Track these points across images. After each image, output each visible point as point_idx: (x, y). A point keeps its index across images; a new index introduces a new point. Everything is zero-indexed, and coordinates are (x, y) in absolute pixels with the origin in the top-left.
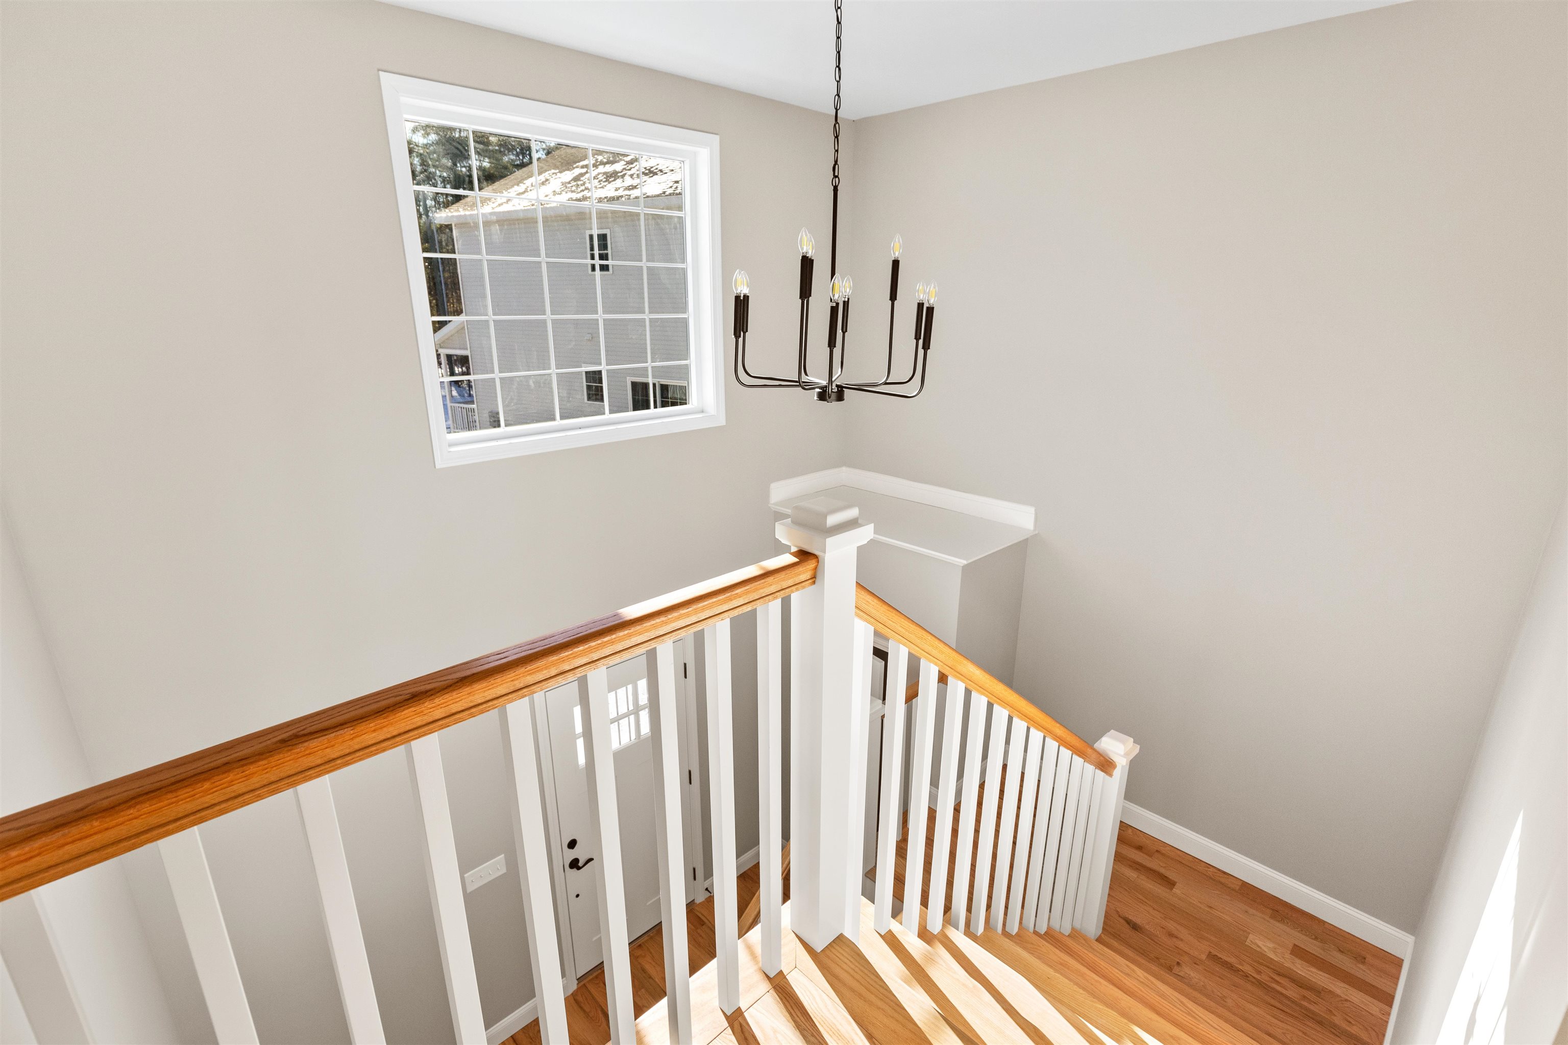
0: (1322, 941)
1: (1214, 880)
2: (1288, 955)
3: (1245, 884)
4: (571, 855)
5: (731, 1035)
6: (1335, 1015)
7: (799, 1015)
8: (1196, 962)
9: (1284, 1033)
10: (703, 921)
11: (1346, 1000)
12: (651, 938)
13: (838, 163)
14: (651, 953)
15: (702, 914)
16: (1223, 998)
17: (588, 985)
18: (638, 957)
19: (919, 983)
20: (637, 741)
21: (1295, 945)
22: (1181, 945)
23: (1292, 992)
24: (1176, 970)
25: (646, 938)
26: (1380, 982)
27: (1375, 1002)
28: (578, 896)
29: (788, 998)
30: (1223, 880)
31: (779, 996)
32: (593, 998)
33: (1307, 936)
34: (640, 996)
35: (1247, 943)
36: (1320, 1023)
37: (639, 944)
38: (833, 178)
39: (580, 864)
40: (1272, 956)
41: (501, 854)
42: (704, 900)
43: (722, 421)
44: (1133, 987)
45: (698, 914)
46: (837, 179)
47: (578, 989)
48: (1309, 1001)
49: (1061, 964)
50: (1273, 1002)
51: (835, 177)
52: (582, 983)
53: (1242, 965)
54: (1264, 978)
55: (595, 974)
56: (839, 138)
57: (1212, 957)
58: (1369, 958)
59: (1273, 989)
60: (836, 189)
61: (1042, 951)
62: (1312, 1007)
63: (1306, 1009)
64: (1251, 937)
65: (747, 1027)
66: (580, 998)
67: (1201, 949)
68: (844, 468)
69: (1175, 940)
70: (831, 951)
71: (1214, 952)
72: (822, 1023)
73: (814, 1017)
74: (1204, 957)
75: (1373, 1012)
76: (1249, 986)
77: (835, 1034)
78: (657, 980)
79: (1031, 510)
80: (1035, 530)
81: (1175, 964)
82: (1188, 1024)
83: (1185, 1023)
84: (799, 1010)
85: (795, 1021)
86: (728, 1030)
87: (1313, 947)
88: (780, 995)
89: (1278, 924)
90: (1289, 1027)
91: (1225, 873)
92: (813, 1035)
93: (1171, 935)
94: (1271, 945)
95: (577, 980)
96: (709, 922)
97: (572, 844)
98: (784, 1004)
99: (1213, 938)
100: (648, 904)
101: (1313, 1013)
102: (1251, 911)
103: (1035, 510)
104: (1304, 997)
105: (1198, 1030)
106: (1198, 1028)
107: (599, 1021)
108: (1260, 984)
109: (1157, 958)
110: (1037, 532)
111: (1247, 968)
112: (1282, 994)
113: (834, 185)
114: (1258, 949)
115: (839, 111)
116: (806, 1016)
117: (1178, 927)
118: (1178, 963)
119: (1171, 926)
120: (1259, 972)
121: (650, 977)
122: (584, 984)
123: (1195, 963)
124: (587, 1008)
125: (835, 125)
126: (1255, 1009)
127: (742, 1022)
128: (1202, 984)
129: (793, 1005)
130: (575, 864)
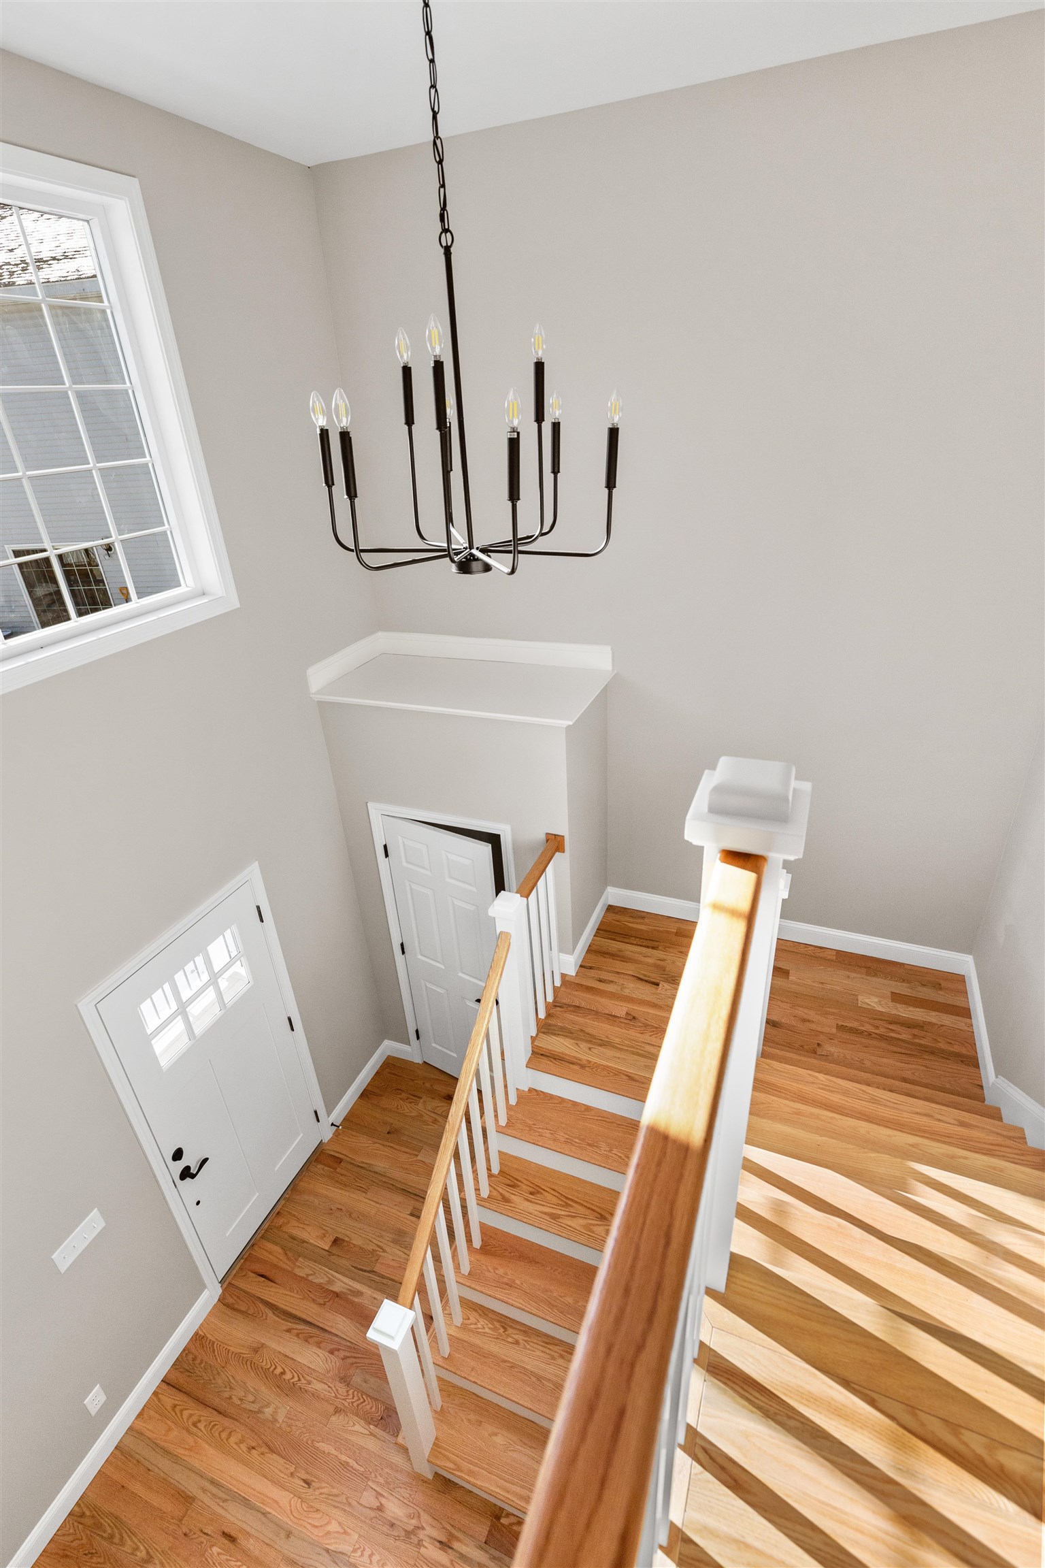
0: (909, 982)
1: (816, 957)
2: (891, 1004)
3: (839, 953)
4: (179, 1166)
5: (701, 1473)
6: (940, 1042)
7: (757, 1395)
8: (831, 1037)
9: (913, 1073)
10: (338, 1158)
11: (942, 1026)
12: (288, 1200)
13: (447, 208)
14: (294, 1216)
15: (336, 1152)
16: (862, 1061)
17: (233, 1282)
18: (281, 1226)
19: (789, 1249)
20: (223, 1012)
21: (892, 992)
22: (813, 1026)
23: (905, 1035)
24: (819, 1051)
25: (282, 1202)
26: (956, 1001)
27: (960, 1018)
28: (198, 1203)
29: (731, 1378)
30: (821, 955)
31: (720, 1381)
32: (244, 1291)
33: (897, 981)
34: (299, 1267)
35: (859, 1005)
36: (932, 1053)
37: (276, 1212)
38: (441, 233)
39: (193, 1171)
40: (880, 1009)
41: (93, 1209)
42: (331, 1136)
43: (235, 603)
44: (840, 1101)
45: (332, 1153)
46: (448, 234)
47: (224, 1291)
48: (919, 1038)
49: (796, 1113)
50: (895, 1049)
51: (446, 230)
52: (225, 1285)
53: (863, 1026)
54: (881, 1031)
55: (238, 1267)
56: (443, 163)
57: (840, 1028)
58: (943, 984)
59: (891, 1037)
60: (447, 251)
61: (773, 1107)
62: (922, 1042)
63: (920, 1045)
64: (860, 998)
65: (713, 1448)
66: (230, 1301)
67: (827, 1024)
68: (380, 634)
69: (807, 1023)
70: (736, 1284)
71: (840, 1023)
72: (787, 1392)
73: (775, 1389)
74: (834, 1031)
75: (962, 1028)
76: (875, 1043)
77: (809, 1401)
78: (311, 1241)
79: (607, 650)
80: (613, 670)
81: (816, 1046)
82: (895, 1117)
83: (891, 1117)
84: (749, 1386)
85: (759, 1408)
86: (695, 1467)
87: (903, 989)
88: (720, 1378)
89: (874, 979)
90: (914, 1066)
91: (821, 948)
92: (790, 1418)
93: (804, 1020)
94: (876, 1000)
95: (220, 1283)
96: (346, 1156)
97: (178, 1155)
98: (732, 1388)
99: (835, 1011)
100: (276, 1170)
101: (927, 1047)
102: (853, 975)
103: (612, 649)
104: (915, 1035)
105: (905, 1119)
106: (903, 1117)
107: (263, 1314)
108: (882, 1038)
109: (802, 1046)
110: (616, 672)
111: (868, 1028)
112: (899, 1039)
113: (444, 244)
114: (869, 1007)
115: (438, 116)
116: (765, 1393)
117: (806, 1011)
118: (819, 1044)
119: (801, 1012)
120: (877, 1027)
121: (304, 1242)
122: (229, 1283)
123: (830, 1039)
124: (243, 1308)
125: (435, 143)
126: (885, 1060)
127: (703, 1444)
128: (842, 1055)
129: (742, 1385)
130: (186, 1174)
